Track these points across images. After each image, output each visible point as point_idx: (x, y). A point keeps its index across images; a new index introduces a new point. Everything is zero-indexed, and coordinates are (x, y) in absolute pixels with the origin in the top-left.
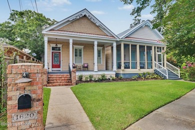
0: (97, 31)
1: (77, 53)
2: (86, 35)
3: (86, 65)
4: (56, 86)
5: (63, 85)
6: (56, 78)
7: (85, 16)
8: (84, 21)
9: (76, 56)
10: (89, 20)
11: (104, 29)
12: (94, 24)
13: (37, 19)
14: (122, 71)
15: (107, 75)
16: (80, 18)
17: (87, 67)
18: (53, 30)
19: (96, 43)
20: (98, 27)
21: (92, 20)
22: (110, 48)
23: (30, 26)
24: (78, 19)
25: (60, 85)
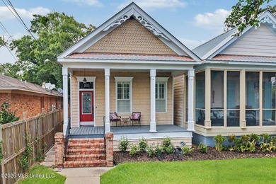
0: (155, 47)
1: (122, 93)
2: (134, 57)
3: (136, 116)
4: (77, 166)
5: (90, 165)
6: (82, 147)
7: (132, 18)
8: (131, 29)
9: (119, 97)
10: (141, 25)
11: (171, 42)
12: (150, 32)
13: (64, 28)
14: (205, 131)
15: (175, 139)
16: (123, 23)
17: (139, 120)
18: (77, 53)
19: (153, 74)
20: (157, 38)
21: (146, 25)
22: (183, 77)
23: (53, 42)
24: (120, 26)
25: (84, 165)
